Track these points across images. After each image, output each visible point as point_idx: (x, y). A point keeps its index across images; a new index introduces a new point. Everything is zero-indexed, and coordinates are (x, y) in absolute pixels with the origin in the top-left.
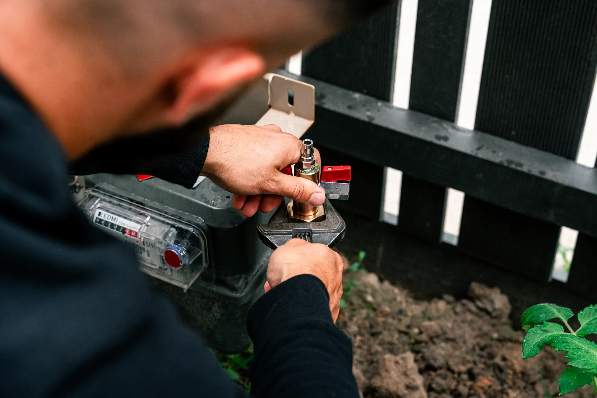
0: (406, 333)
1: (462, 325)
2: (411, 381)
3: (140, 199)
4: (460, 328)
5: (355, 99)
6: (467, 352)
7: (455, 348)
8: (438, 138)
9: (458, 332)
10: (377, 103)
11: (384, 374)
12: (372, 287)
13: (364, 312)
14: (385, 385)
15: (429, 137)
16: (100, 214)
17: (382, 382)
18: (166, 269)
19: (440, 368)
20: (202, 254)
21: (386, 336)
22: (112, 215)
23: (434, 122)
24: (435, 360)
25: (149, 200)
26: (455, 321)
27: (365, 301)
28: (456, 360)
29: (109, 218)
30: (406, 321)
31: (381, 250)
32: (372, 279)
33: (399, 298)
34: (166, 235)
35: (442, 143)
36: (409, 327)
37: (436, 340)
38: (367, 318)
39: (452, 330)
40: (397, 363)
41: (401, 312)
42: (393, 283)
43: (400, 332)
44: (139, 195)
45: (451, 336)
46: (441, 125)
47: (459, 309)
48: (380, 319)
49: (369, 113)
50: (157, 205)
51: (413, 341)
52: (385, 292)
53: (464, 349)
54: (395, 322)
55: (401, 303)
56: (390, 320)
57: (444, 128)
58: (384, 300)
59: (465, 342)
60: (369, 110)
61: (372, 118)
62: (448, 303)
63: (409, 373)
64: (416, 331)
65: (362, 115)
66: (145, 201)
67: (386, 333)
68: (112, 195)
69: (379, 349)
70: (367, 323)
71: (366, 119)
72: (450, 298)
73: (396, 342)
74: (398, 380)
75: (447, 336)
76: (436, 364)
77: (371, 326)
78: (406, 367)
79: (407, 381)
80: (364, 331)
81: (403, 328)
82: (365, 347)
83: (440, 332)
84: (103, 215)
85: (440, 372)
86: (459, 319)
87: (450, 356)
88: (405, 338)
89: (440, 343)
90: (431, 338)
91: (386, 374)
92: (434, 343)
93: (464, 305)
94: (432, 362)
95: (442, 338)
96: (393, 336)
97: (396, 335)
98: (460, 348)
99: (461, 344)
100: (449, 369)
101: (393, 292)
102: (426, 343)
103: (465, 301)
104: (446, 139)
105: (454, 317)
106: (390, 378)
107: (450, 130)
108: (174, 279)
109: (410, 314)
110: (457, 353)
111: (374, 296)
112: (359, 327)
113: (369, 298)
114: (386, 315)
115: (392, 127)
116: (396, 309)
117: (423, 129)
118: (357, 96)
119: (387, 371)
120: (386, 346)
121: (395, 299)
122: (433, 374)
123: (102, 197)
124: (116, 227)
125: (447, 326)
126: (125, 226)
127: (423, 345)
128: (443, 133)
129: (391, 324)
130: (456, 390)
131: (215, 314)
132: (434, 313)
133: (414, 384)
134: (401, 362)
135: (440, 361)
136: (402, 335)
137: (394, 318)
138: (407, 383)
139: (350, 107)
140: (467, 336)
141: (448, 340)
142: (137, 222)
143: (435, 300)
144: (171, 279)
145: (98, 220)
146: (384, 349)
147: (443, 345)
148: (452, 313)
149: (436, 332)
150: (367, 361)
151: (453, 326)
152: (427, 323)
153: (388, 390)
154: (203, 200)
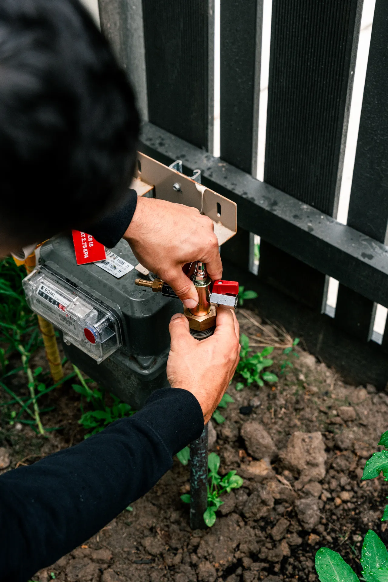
0: (326, 413)
1: (376, 414)
2: (311, 459)
3: (75, 280)
4: (374, 416)
5: (304, 209)
6: (374, 439)
7: (365, 434)
8: (364, 255)
9: (371, 420)
10: (320, 215)
11: (290, 448)
12: (308, 367)
13: (295, 388)
14: (288, 458)
15: (357, 254)
16: (42, 288)
17: (287, 455)
18: (86, 343)
19: (346, 450)
20: (115, 335)
21: (307, 413)
22: (51, 290)
23: (365, 240)
24: (342, 442)
25: (82, 283)
26: (371, 410)
27: (298, 379)
28: (362, 444)
29: (49, 292)
30: (329, 402)
31: (321, 337)
32: (310, 360)
33: (328, 381)
34: (88, 315)
35: (366, 260)
36: (330, 408)
37: (350, 424)
38: (296, 394)
39: (367, 417)
40: (303, 440)
41: (327, 393)
42: (329, 366)
43: (321, 411)
44: (76, 277)
45: (365, 423)
46: (370, 244)
47: (376, 400)
48: (307, 397)
49: (310, 224)
50: (87, 288)
51: (328, 421)
52: (319, 373)
53: (373, 436)
54: (319, 402)
55: (329, 385)
56: (315, 399)
57: (372, 247)
58: (315, 380)
59: (375, 430)
60: (311, 221)
61: (311, 229)
62: (369, 393)
63: (311, 451)
64: (335, 412)
65: (304, 225)
66: (78, 282)
67: (308, 410)
68: (54, 273)
69: (298, 423)
70: (294, 399)
71: (306, 229)
72: (371, 388)
73: (314, 419)
74: (300, 456)
75: (361, 422)
76: (342, 446)
77: (297, 402)
78: (311, 446)
79: (308, 458)
80: (289, 405)
81: (323, 409)
82: (287, 419)
83: (354, 417)
84: (45, 289)
85: (345, 453)
86: (375, 409)
87: (358, 440)
88: (323, 417)
89: (353, 427)
90: (346, 422)
91: (291, 448)
92: (348, 426)
93: (381, 397)
94: (340, 443)
95: (356, 422)
96: (313, 414)
97: (316, 414)
98: (370, 434)
99: (371, 431)
100: (354, 452)
101: (325, 373)
102: (341, 425)
103: (382, 395)
104: (371, 257)
105: (371, 406)
106: (294, 453)
107: (378, 249)
108: (92, 352)
109: (333, 396)
110: (366, 438)
111: (306, 376)
112: (286, 401)
113: (302, 377)
114: (313, 394)
115: (327, 240)
116: (323, 390)
117: (353, 245)
118: (305, 206)
119: (293, 446)
120: (304, 422)
121: (325, 381)
122: (339, 453)
123: (46, 273)
124: (52, 301)
125: (363, 413)
126: (59, 302)
127: (338, 426)
128: (369, 252)
129: (316, 403)
130: (354, 472)
131: (134, 382)
132: (354, 400)
133: (314, 461)
134: (307, 440)
135: (347, 444)
136: (322, 414)
137: (319, 398)
138: (308, 460)
139: (296, 217)
140: (379, 425)
141: (361, 425)
142: (69, 300)
143: (361, 387)
144: (90, 351)
145: (41, 293)
146: (302, 424)
147: (355, 429)
148: (370, 402)
149: (351, 417)
150: (285, 431)
151: (368, 413)
152: (345, 408)
153: (290, 463)
154: (123, 290)
